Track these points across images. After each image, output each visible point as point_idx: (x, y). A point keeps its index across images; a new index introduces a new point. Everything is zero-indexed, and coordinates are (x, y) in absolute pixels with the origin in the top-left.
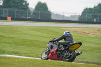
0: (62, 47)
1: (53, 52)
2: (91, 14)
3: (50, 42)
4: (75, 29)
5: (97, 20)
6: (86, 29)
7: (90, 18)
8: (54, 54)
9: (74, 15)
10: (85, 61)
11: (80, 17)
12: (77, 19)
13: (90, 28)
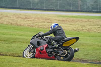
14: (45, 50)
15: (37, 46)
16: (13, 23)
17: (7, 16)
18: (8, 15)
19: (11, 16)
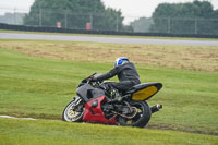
0: (117, 94)
1: (95, 107)
2: (50, 12)
3: (85, 81)
4: (16, 44)
5: (62, 24)
6: (41, 44)
7: (48, 19)
8: (98, 111)
9: (13, 12)
10: (38, 112)
11: (27, 17)
12: (19, 22)
13: (48, 41)
14: (99, 107)
15: (86, 99)
16: (185, 65)
17: (174, 52)
18: (177, 50)
19: (183, 53)
